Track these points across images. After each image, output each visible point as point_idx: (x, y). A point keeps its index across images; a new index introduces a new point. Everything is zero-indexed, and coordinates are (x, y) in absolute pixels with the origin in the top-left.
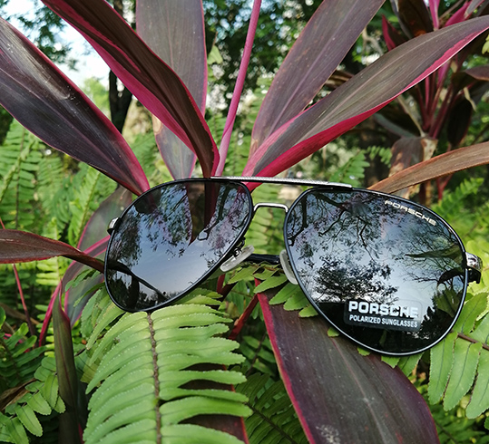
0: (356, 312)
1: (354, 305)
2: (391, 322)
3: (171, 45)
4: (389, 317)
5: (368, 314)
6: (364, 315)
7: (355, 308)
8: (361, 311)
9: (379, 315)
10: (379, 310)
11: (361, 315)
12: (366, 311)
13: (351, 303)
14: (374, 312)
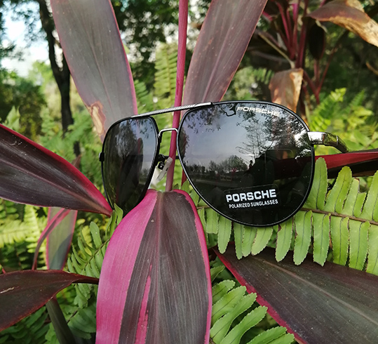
0: (232, 202)
1: (229, 197)
2: (257, 204)
3: (93, 47)
4: (255, 200)
5: (240, 202)
6: (238, 203)
7: (231, 199)
8: (235, 200)
9: (248, 201)
10: (247, 197)
11: (236, 203)
12: (238, 200)
13: (227, 196)
14: (244, 200)
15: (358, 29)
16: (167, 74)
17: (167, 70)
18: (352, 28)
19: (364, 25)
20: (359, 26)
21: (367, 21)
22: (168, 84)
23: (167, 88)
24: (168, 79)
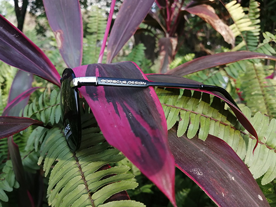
15: (212, 22)
16: (97, 21)
17: (97, 18)
18: (209, 21)
19: (215, 21)
20: (213, 21)
21: (217, 19)
22: (96, 27)
23: (95, 29)
24: (96, 24)
